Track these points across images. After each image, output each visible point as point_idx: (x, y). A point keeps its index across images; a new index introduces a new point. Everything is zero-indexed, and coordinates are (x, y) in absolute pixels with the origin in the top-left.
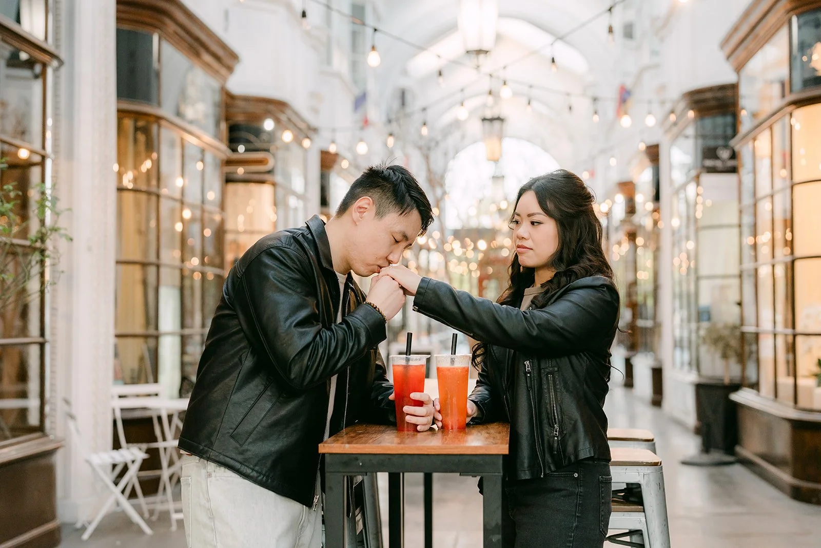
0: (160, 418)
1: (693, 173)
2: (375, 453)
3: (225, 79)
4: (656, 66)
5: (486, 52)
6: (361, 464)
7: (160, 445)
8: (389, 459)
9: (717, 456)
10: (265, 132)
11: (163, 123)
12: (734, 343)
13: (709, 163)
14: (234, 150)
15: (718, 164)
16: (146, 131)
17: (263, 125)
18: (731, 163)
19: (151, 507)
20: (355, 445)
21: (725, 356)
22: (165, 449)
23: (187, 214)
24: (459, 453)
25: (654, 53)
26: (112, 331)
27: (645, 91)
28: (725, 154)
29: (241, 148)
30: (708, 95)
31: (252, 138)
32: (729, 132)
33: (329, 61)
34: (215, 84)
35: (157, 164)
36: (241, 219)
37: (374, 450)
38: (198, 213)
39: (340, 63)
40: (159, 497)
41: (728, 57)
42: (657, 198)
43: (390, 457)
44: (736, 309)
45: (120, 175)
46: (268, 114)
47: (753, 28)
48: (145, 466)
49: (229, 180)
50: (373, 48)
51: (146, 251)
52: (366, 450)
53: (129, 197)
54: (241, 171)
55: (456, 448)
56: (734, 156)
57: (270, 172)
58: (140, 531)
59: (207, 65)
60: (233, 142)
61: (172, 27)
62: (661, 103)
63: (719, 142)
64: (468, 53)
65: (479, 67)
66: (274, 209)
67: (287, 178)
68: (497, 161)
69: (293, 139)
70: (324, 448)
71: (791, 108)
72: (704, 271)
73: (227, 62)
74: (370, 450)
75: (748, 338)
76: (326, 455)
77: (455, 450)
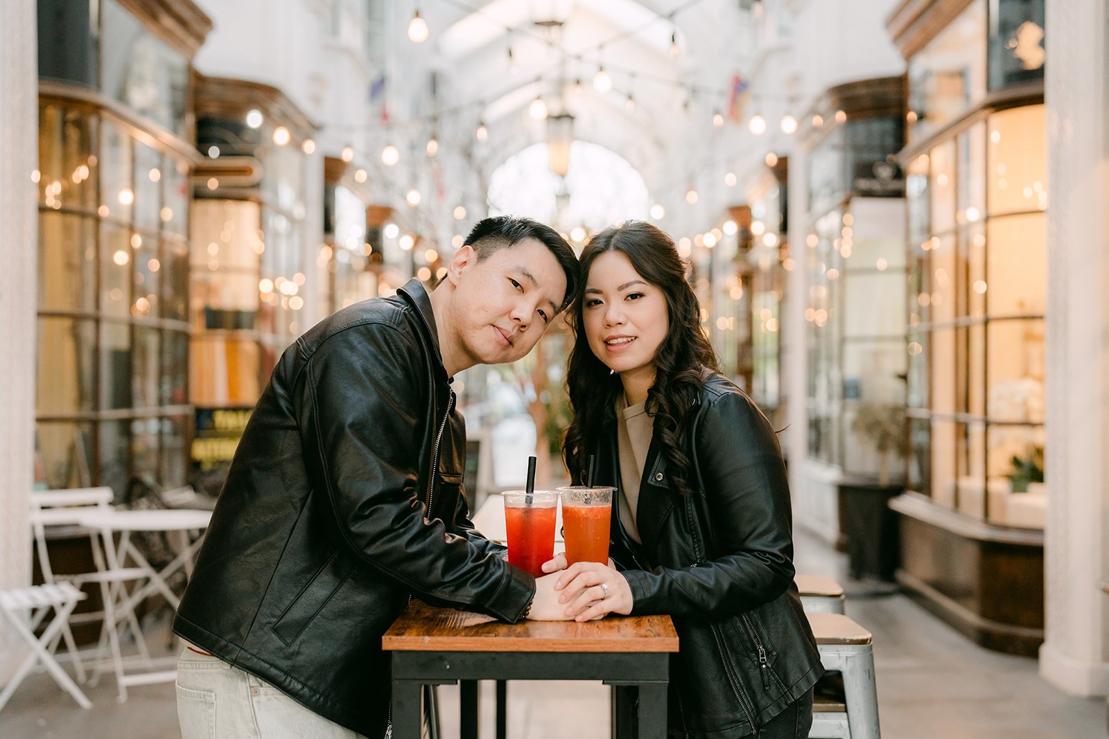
0: (100, 537)
1: (840, 197)
2: (471, 650)
3: (192, 53)
4: (784, 50)
5: (561, 24)
6: (448, 667)
7: (101, 577)
8: (494, 659)
9: (871, 584)
10: (249, 129)
11: (105, 114)
12: (894, 430)
13: (864, 184)
14: (205, 154)
15: (876, 185)
16: (81, 125)
17: (244, 119)
18: (894, 185)
19: (89, 665)
20: (440, 639)
21: (882, 448)
22: (110, 584)
23: (137, 241)
24: (602, 650)
25: (783, 31)
26: (30, 413)
27: (771, 83)
28: (885, 172)
29: (214, 152)
30: (862, 91)
31: (229, 136)
32: (890, 141)
33: (334, 30)
34: (177, 59)
35: (96, 172)
36: (213, 249)
37: (470, 645)
38: (153, 244)
39: (351, 34)
40: (99, 651)
41: (895, 40)
42: (784, 227)
43: (493, 655)
44: (898, 385)
45: (42, 187)
46: (252, 103)
48: (80, 608)
49: (198, 195)
50: (417, 14)
51: (79, 297)
52: (457, 645)
53: (54, 221)
54: (213, 184)
55: (599, 642)
56: (899, 174)
57: (256, 186)
58: (73, 704)
59: (168, 33)
60: (202, 141)
62: (793, 100)
63: (876, 156)
64: (537, 26)
65: (550, 44)
66: (260, 236)
67: (275, 192)
68: (563, 176)
69: (290, 142)
70: (390, 642)
71: (986, 112)
72: (852, 330)
73: (197, 27)
74: (463, 645)
75: (915, 425)
76: (393, 652)
77: (597, 646)
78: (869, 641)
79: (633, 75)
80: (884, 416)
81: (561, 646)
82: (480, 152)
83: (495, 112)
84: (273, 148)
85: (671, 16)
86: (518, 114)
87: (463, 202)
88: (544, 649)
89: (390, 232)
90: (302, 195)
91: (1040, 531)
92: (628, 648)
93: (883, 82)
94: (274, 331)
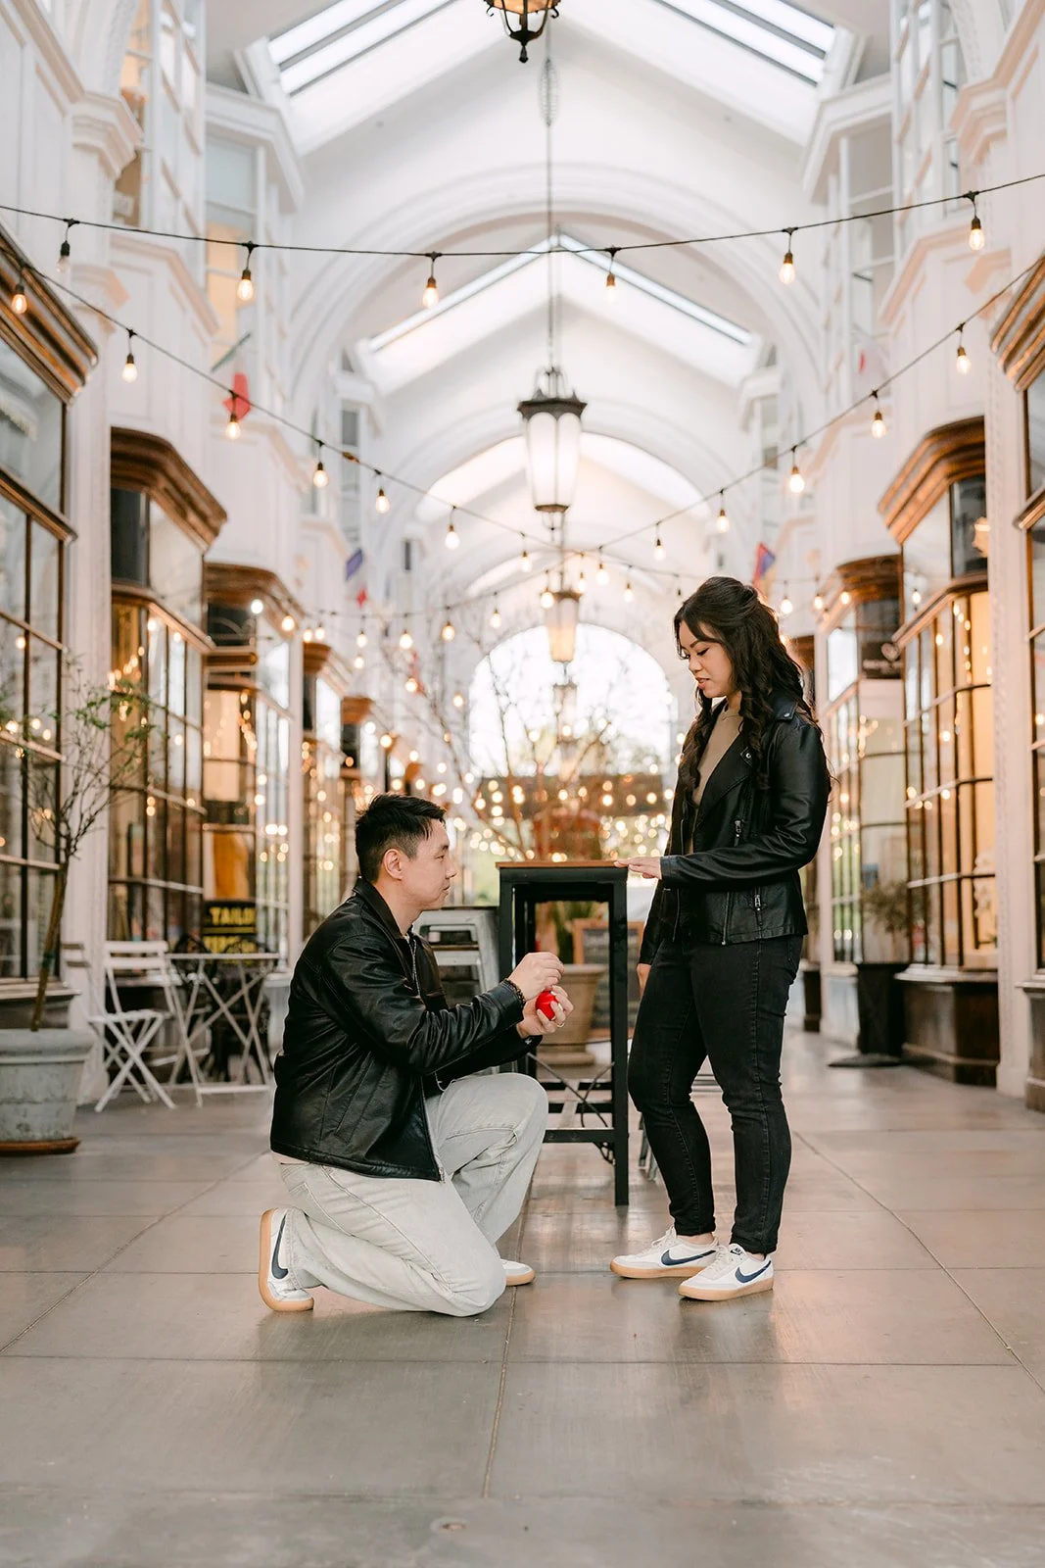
1: (854, 678)
3: (209, 546)
4: (809, 520)
5: (564, 508)
9: (877, 1056)
11: (153, 606)
12: (901, 906)
13: (870, 664)
15: (884, 665)
18: (896, 666)
21: (890, 929)
26: (105, 877)
28: (891, 653)
30: (871, 571)
32: (892, 621)
33: (314, 510)
34: (198, 554)
38: (181, 727)
39: (329, 508)
41: (889, 526)
44: (905, 863)
47: (915, 492)
49: (211, 684)
56: (901, 655)
57: (247, 675)
61: (163, 483)
63: (882, 636)
68: (566, 663)
71: (951, 597)
73: (213, 522)
75: (917, 896)
80: (895, 895)
89: (367, 730)
91: (995, 971)
93: (888, 561)
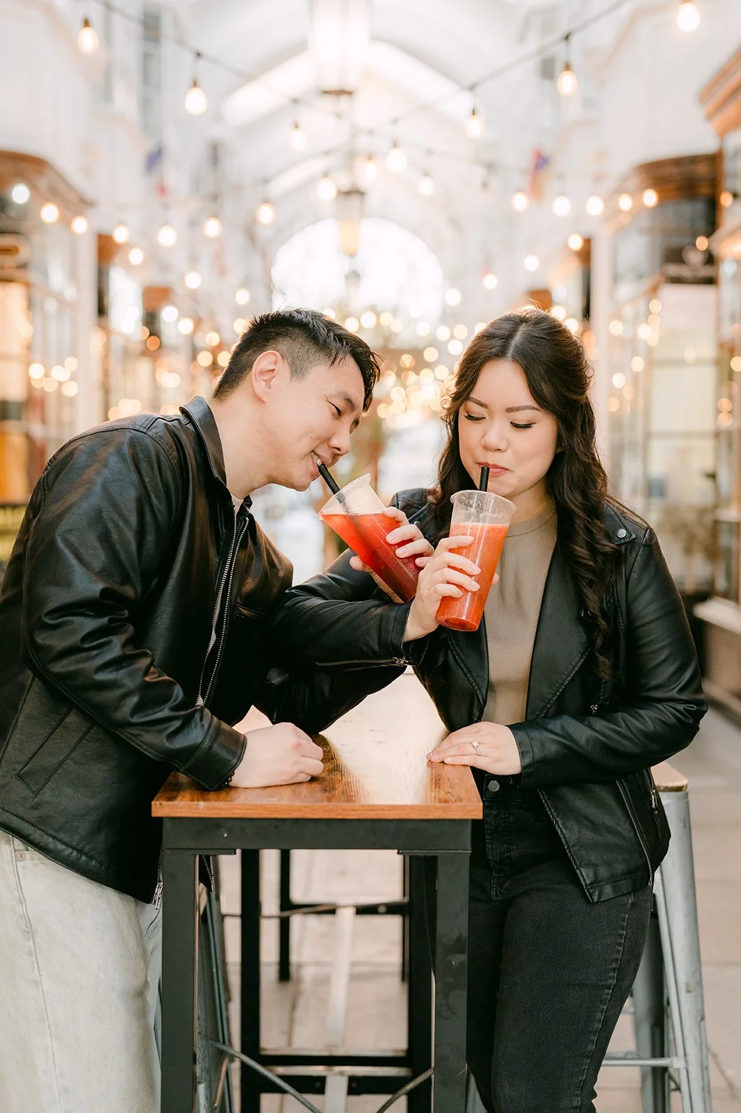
4: (592, 123)
5: (350, 93)
6: (226, 835)
8: (276, 827)
10: (13, 204)
12: (702, 534)
13: (674, 270)
15: (684, 271)
17: (10, 193)
18: (706, 272)
20: (216, 804)
25: (588, 103)
27: (575, 160)
28: (695, 259)
30: (673, 170)
32: (701, 224)
41: (709, 117)
42: (586, 313)
44: (707, 485)
46: (21, 177)
50: (195, 84)
56: (711, 259)
57: (23, 266)
62: (598, 178)
63: (684, 240)
64: (326, 95)
65: (338, 115)
66: (28, 317)
67: (45, 273)
68: (352, 255)
69: (59, 220)
70: (161, 808)
72: (658, 424)
74: (242, 811)
75: (724, 527)
76: (164, 820)
77: (392, 812)
78: (684, 788)
79: (429, 152)
80: (691, 517)
81: (351, 813)
82: (263, 233)
83: (280, 186)
84: (42, 226)
85: (472, 88)
86: (305, 187)
87: (246, 283)
88: (333, 816)
89: (168, 315)
90: (73, 275)
92: (426, 815)
93: (694, 160)
94: (44, 421)
